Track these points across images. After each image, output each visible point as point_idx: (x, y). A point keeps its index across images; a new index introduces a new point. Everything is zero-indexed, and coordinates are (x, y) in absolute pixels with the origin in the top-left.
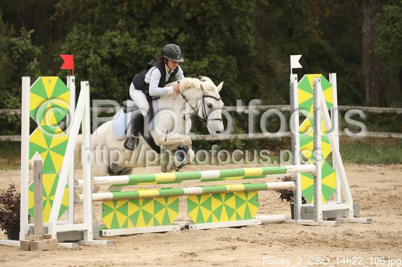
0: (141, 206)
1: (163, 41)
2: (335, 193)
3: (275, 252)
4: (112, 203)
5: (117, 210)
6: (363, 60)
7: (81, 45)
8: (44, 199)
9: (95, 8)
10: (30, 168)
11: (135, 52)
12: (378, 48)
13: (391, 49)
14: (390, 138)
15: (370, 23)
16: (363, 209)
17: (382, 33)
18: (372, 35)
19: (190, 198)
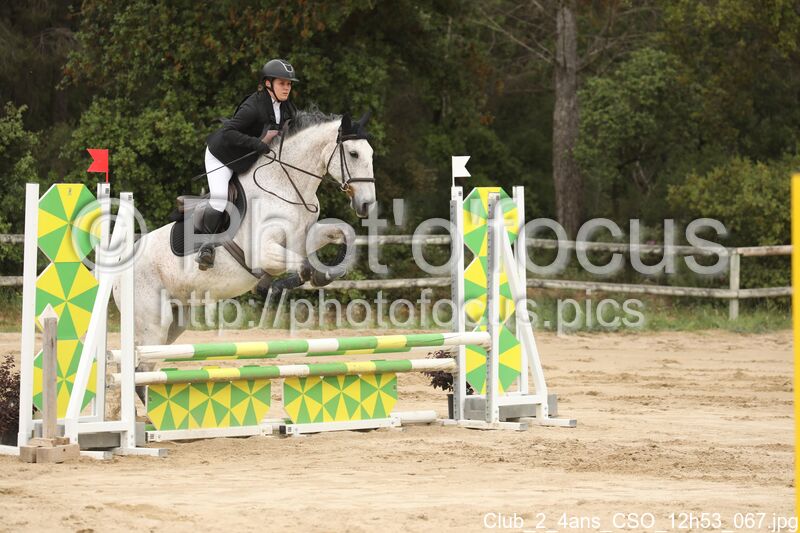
0: (210, 391)
2: (518, 377)
3: (427, 470)
4: (165, 388)
5: (173, 399)
6: (554, 164)
7: (103, 133)
8: (59, 379)
9: (126, 73)
10: (37, 330)
11: (191, 145)
12: (579, 147)
13: (599, 148)
14: (599, 290)
17: (585, 122)
18: (569, 124)
19: (288, 383)
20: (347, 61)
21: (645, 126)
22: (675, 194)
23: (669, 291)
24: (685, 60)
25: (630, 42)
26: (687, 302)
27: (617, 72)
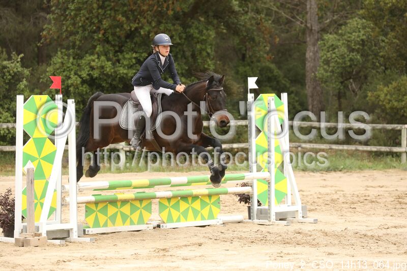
0: (119, 206)
1: (134, 64)
2: (286, 197)
3: (235, 248)
4: (94, 205)
5: (99, 211)
6: (306, 81)
7: (64, 68)
8: (36, 201)
9: (76, 36)
10: (24, 174)
11: (110, 73)
12: (320, 72)
13: (330, 72)
14: (331, 149)
15: (312, 49)
16: (309, 210)
17: (323, 58)
18: (314, 60)
19: (161, 201)
20: (193, 28)
21: (355, 60)
22: (371, 96)
23: (368, 148)
24: (376, 24)
25: (346, 15)
26: (378, 154)
27: (340, 31)
